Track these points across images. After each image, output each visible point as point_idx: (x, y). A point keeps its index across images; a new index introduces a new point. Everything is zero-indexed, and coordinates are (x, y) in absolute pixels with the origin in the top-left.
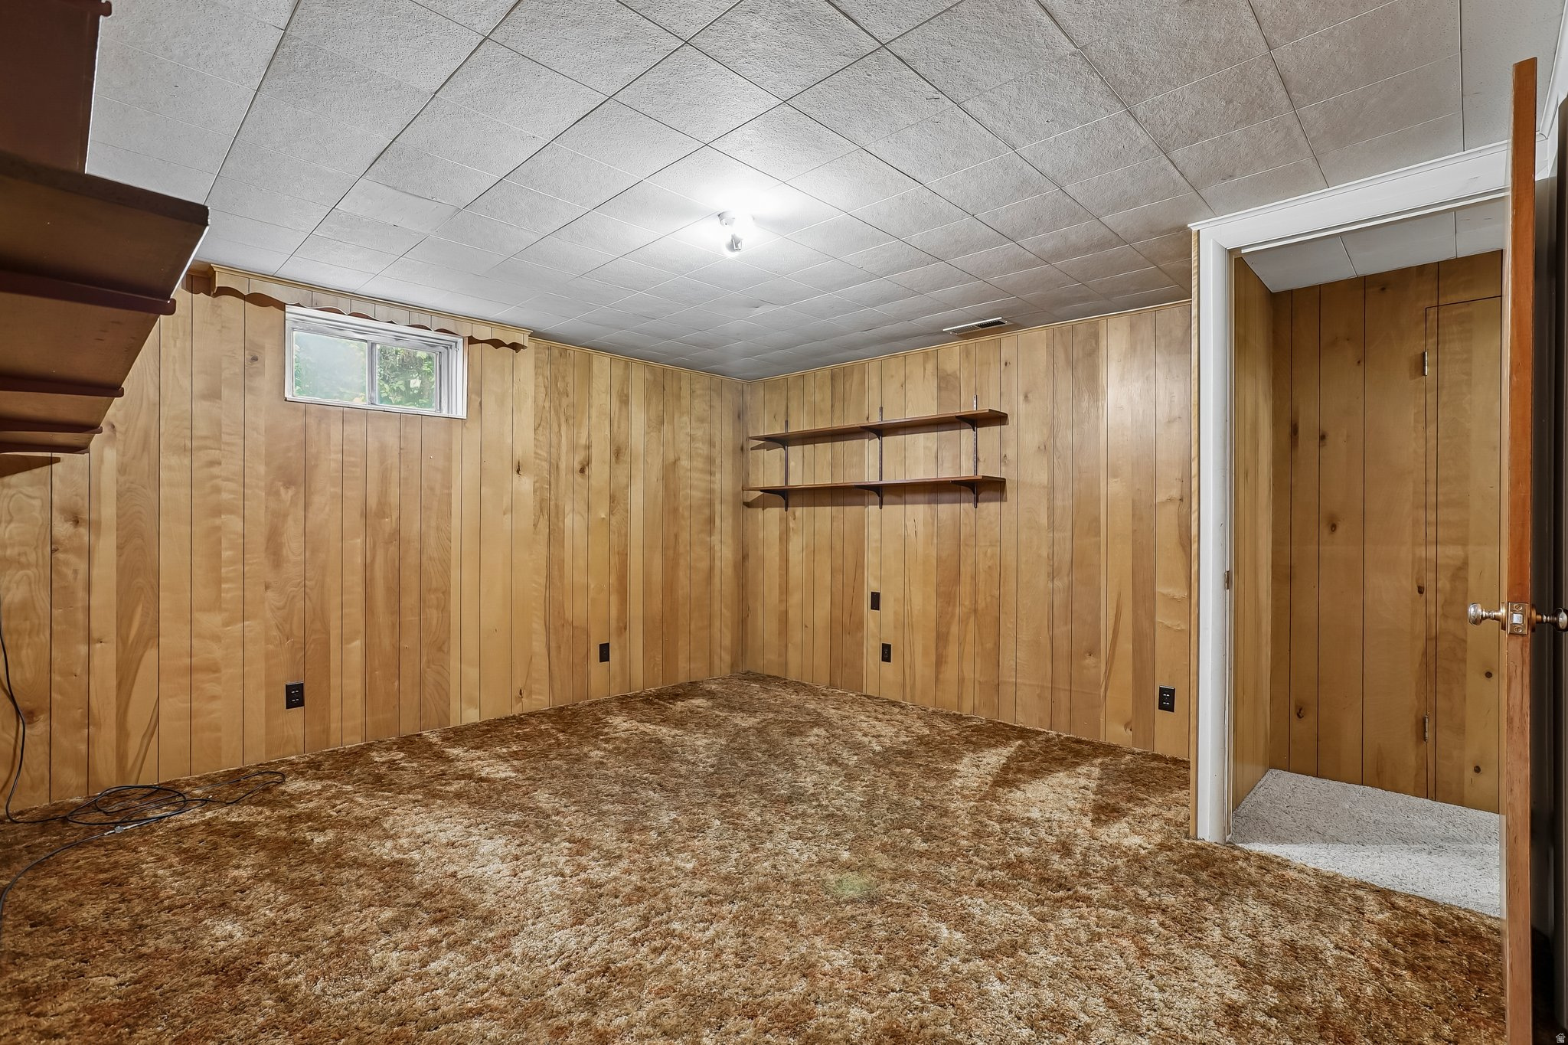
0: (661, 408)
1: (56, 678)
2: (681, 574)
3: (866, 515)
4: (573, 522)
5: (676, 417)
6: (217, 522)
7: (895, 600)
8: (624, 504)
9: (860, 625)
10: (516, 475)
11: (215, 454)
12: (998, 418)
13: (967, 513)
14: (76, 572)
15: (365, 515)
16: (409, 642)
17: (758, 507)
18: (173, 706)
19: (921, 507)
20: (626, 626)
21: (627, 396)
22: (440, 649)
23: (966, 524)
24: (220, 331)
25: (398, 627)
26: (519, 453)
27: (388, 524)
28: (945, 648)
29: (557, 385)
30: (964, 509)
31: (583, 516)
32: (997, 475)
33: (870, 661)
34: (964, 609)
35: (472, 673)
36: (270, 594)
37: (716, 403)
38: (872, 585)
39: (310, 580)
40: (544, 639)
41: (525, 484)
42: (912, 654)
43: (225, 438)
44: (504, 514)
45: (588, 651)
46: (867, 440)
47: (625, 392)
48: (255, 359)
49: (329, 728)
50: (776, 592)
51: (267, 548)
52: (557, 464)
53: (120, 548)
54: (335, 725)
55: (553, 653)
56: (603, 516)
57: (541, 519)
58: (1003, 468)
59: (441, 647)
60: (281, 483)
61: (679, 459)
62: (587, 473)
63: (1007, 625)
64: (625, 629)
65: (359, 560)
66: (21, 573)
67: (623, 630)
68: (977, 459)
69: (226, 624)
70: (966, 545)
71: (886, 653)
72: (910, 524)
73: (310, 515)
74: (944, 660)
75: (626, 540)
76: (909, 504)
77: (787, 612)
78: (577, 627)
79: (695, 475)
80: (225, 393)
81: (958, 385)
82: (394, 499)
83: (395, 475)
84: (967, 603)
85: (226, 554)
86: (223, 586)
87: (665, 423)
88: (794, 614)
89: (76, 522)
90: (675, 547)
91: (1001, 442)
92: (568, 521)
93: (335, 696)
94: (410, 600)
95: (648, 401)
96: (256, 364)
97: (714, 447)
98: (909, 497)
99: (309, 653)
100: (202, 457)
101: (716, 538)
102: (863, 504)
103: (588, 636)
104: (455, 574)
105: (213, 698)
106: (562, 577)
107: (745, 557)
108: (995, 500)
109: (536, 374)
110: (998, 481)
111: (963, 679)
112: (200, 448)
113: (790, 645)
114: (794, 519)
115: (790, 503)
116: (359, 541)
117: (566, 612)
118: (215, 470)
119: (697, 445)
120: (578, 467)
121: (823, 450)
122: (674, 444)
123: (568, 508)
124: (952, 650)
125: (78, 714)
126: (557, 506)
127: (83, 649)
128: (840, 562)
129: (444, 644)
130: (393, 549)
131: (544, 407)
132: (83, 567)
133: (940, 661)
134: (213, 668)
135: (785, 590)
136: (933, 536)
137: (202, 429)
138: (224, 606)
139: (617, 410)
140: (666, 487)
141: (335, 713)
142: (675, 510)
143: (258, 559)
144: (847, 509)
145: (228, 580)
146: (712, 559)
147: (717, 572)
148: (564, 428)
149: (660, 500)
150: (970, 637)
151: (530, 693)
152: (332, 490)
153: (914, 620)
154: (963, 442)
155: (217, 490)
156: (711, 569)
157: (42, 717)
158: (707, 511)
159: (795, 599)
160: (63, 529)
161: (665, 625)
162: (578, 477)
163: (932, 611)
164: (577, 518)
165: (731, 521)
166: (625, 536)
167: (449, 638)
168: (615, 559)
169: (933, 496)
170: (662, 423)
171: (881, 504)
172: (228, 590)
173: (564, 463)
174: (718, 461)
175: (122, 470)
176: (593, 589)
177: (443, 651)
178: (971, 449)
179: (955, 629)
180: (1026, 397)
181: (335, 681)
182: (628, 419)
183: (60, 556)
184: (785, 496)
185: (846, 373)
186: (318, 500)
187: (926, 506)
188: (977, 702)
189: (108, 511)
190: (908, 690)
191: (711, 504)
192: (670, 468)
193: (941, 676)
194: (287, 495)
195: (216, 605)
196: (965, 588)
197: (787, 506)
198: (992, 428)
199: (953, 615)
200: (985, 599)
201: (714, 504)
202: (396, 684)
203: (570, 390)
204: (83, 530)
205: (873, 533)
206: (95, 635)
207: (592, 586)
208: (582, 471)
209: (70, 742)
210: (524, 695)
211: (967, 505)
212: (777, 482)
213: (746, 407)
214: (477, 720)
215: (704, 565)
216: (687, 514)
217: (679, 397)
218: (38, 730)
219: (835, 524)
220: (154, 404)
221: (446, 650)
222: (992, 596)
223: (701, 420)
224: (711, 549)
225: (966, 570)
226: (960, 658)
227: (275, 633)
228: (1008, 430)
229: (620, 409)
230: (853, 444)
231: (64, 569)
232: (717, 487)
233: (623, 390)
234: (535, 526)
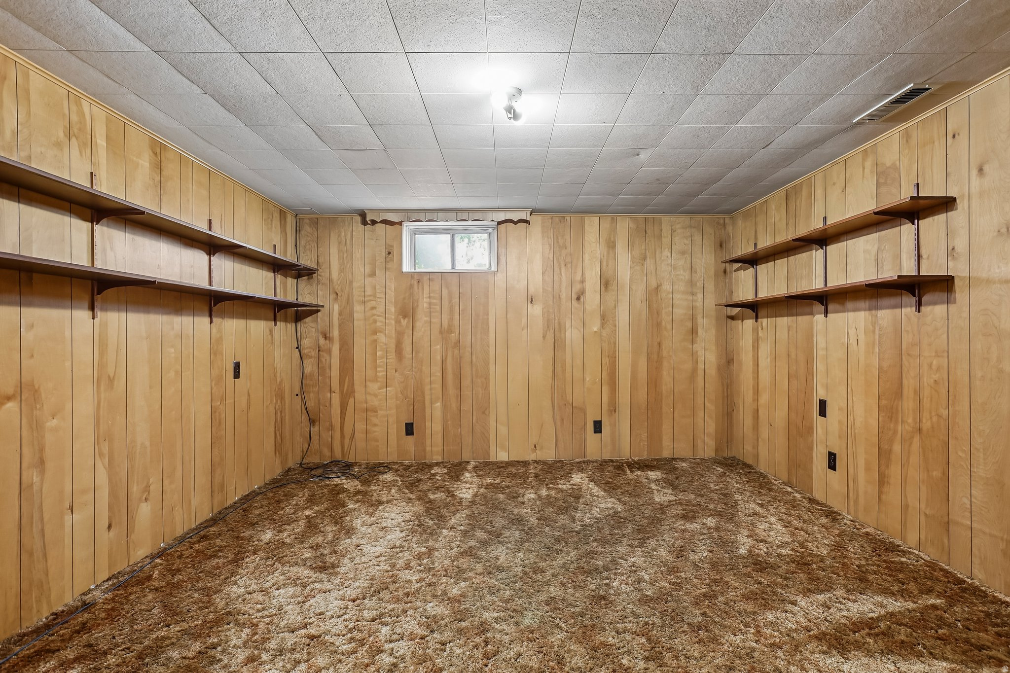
0: (643, 247)
1: (321, 407)
2: (665, 373)
3: (814, 324)
4: (572, 335)
5: (657, 253)
6: (375, 337)
7: (839, 409)
8: (613, 321)
9: (810, 430)
10: (529, 304)
11: (373, 304)
12: (946, 204)
13: (909, 319)
14: (326, 360)
15: (441, 332)
16: (466, 407)
17: (739, 320)
18: (360, 426)
19: (862, 314)
20: (616, 409)
21: (614, 242)
22: (484, 413)
23: (907, 332)
24: (375, 242)
25: (460, 397)
26: (532, 290)
27: (454, 337)
28: (887, 466)
29: (558, 242)
30: (905, 315)
31: (579, 330)
32: (943, 273)
33: (819, 467)
34: (907, 427)
35: (503, 430)
36: (397, 374)
37: (698, 238)
38: (820, 393)
39: (415, 368)
40: (551, 413)
41: (537, 310)
42: (856, 467)
43: (378, 295)
44: (523, 330)
45: (585, 424)
46: (814, 251)
47: (612, 239)
48: (389, 253)
49: (425, 449)
50: (751, 392)
51: (396, 351)
52: (559, 295)
53: (340, 350)
54: (428, 449)
55: (558, 423)
56: (595, 329)
57: (548, 332)
58: (951, 264)
59: (484, 411)
60: (401, 317)
61: (661, 285)
62: (582, 300)
63: (959, 453)
64: (615, 411)
65: (439, 358)
66: (310, 360)
67: (613, 412)
68: (919, 256)
69: (380, 389)
70: (909, 355)
71: (832, 461)
72: (852, 332)
73: (415, 333)
74: (886, 480)
75: (615, 347)
76: (850, 311)
77: (758, 410)
78: (576, 407)
79: (677, 296)
80: (377, 272)
81: (897, 176)
82: (456, 323)
83: (457, 308)
84: (910, 420)
85: (379, 353)
86: (378, 369)
87: (648, 258)
88: (762, 413)
89: (326, 338)
90: (659, 352)
91: (949, 233)
92: (568, 334)
93: (428, 432)
94: (466, 382)
95: (632, 244)
96: (390, 256)
97: (696, 272)
98: (850, 305)
99: (415, 407)
100: (370, 305)
101: (698, 347)
102: (811, 314)
103: (585, 414)
104: (492, 368)
105: (375, 425)
106: (564, 371)
107: (729, 361)
108: (942, 303)
109: (543, 237)
110: (944, 280)
111: (907, 506)
112: (369, 301)
113: (760, 439)
114: (762, 329)
115: (759, 315)
116: (439, 347)
117: (567, 396)
118: (374, 312)
119: (678, 273)
120: (574, 297)
121: (781, 265)
122: (656, 274)
123: (568, 324)
124: (895, 472)
125: (328, 424)
126: (559, 324)
127: (329, 395)
128: (795, 368)
129: (486, 410)
130: (456, 351)
131: (549, 258)
132: (328, 358)
133: (882, 481)
134: (375, 410)
135: (757, 391)
136: (874, 344)
137: (369, 292)
138: (378, 379)
139: (605, 253)
140: (649, 307)
141: (428, 442)
142: (659, 324)
143: (392, 356)
144: (800, 318)
145: (380, 367)
146: (695, 362)
147: (700, 373)
148: (563, 270)
149: (644, 316)
150: (914, 459)
151: (542, 448)
152: (425, 319)
153: (856, 431)
154: (904, 239)
155: (375, 321)
156: (694, 371)
157: (317, 423)
158: (689, 324)
159: (763, 399)
160: (322, 341)
161: (650, 412)
162: (575, 302)
163: (874, 423)
164: (575, 331)
165: (713, 331)
166: (614, 345)
167: (489, 407)
168: (606, 361)
169: (874, 302)
170: (645, 258)
171: (826, 313)
172: (380, 372)
173: (564, 295)
174: (699, 284)
175: (340, 314)
176: (588, 381)
177: (486, 414)
178: (913, 244)
179: (897, 448)
180: (981, 170)
181: (428, 424)
182: (615, 258)
183: (321, 353)
184: (755, 308)
185: (797, 190)
186: (419, 324)
187: (867, 313)
188: (923, 537)
189: (336, 333)
190: (852, 503)
191: (693, 318)
192: (653, 294)
193: (884, 497)
194: (404, 322)
195: (375, 379)
196: (908, 404)
197: (757, 318)
198: (936, 217)
199: (895, 432)
200: (931, 418)
201: (696, 318)
202: (460, 430)
203: (568, 245)
204: (328, 342)
205: (820, 341)
206: (333, 390)
207: (588, 379)
208: (578, 299)
209: (326, 435)
210: (537, 448)
211: (909, 309)
212: (749, 297)
213: (729, 237)
214: (506, 459)
215: (688, 366)
216: (669, 327)
217: (660, 237)
218: (315, 429)
219: (790, 332)
220: (351, 282)
221: (487, 413)
222: (939, 416)
223: (683, 253)
224: (694, 354)
225: (909, 383)
226: (904, 481)
227: (400, 395)
228: (956, 216)
229: (608, 253)
230: (803, 257)
231: (322, 359)
232: (699, 304)
233: (610, 238)
234: (544, 337)
